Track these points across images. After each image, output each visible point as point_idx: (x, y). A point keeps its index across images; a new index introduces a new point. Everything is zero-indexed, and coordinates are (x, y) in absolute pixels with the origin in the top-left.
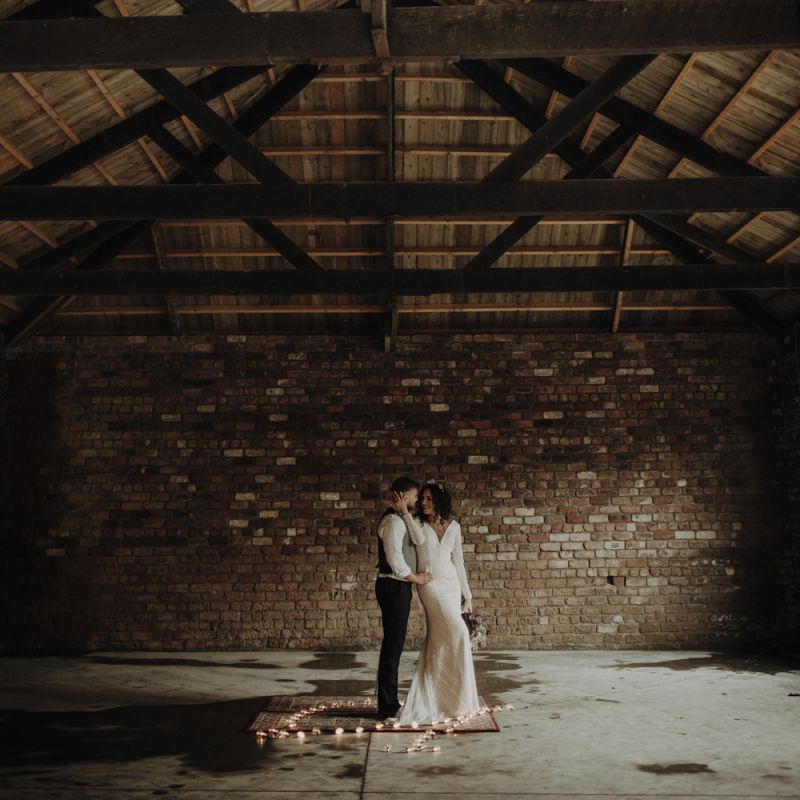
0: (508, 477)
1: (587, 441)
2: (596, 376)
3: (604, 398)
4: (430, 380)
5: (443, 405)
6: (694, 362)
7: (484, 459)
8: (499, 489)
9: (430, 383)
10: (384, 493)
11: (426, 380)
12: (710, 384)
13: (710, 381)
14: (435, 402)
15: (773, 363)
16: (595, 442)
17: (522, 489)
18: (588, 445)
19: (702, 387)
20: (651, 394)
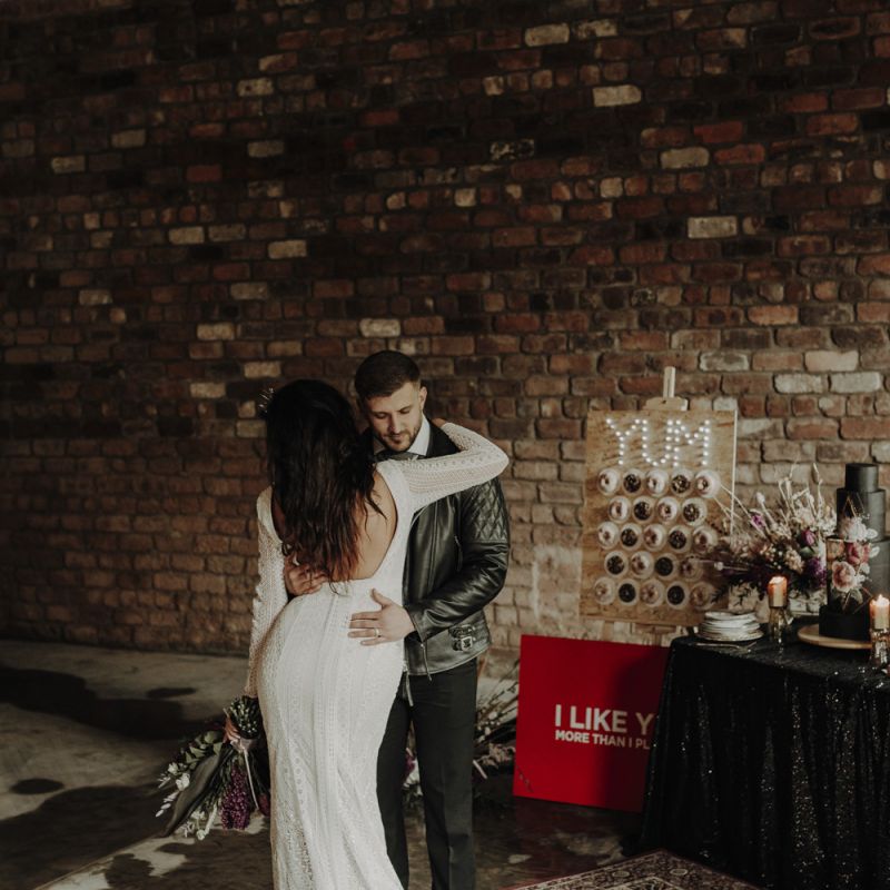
0: (783, 271)
4: (593, 25)
5: (625, 89)
7: (727, 225)
8: (766, 301)
9: (593, 33)
10: (494, 317)
11: (584, 26)
14: (605, 83)
17: (828, 301)
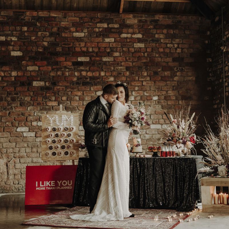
0: (55, 94)
1: (103, 74)
2: (109, 37)
3: (112, 50)
4: (11, 38)
5: (19, 52)
6: (165, 31)
7: (42, 83)
8: (50, 100)
9: (11, 39)
11: (9, 38)
12: (173, 44)
13: (173, 42)
14: (13, 50)
15: (208, 33)
16: (107, 75)
17: (65, 100)
18: (103, 76)
19: (168, 45)
20: (140, 48)
